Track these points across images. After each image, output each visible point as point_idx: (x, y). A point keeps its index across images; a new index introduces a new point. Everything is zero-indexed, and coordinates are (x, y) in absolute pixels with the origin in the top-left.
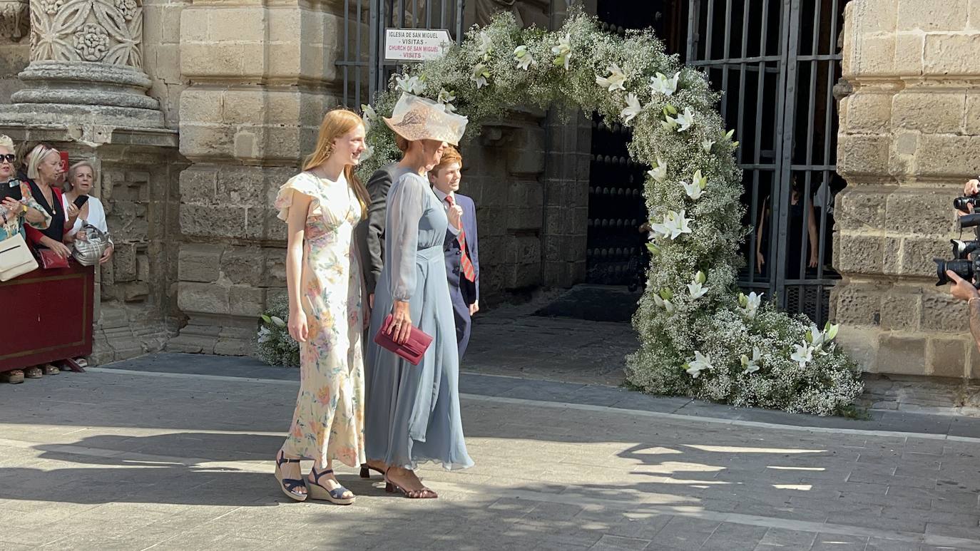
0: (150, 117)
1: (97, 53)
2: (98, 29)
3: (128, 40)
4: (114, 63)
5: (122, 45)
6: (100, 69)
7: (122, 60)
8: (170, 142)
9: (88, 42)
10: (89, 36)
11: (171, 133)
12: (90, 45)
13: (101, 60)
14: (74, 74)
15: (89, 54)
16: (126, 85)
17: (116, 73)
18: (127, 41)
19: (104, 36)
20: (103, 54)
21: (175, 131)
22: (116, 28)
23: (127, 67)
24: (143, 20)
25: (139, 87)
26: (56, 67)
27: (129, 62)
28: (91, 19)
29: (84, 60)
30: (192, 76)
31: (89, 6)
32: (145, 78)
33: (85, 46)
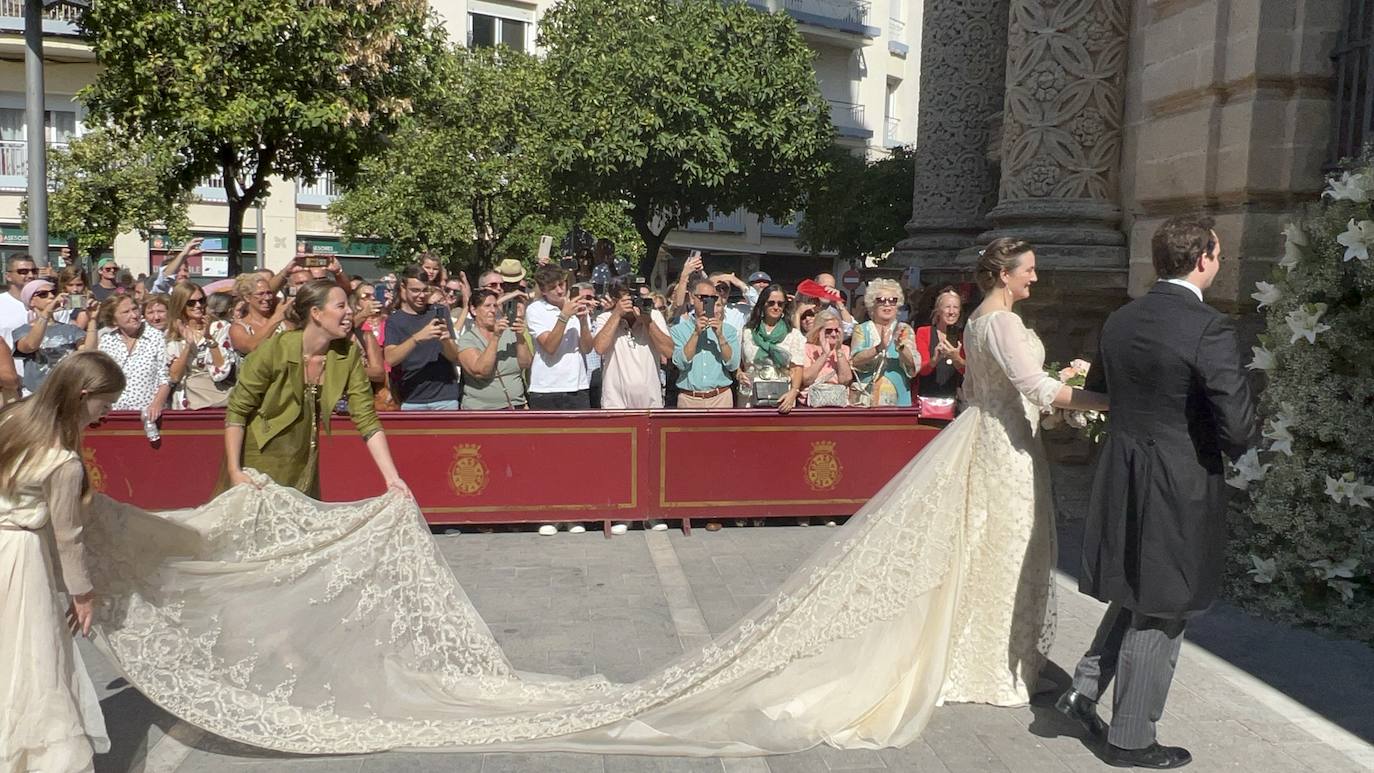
0: (1101, 254)
1: (1045, 187)
2: (1047, 162)
3: (1085, 169)
4: (1064, 196)
5: (1078, 175)
6: (1044, 204)
7: (1074, 193)
8: (1119, 281)
9: (1036, 177)
10: (1036, 170)
11: (1119, 272)
13: (1048, 194)
14: (1015, 212)
15: (1036, 189)
16: (1073, 220)
17: (1064, 207)
18: (1082, 171)
19: (1053, 168)
21: (1126, 270)
22: (1069, 157)
23: (1082, 199)
24: (1121, 144)
25: (1095, 221)
26: (1003, 207)
27: (1086, 194)
28: (1042, 150)
29: (1031, 196)
30: (1144, 204)
31: (1039, 137)
32: (1106, 210)
33: (1033, 181)
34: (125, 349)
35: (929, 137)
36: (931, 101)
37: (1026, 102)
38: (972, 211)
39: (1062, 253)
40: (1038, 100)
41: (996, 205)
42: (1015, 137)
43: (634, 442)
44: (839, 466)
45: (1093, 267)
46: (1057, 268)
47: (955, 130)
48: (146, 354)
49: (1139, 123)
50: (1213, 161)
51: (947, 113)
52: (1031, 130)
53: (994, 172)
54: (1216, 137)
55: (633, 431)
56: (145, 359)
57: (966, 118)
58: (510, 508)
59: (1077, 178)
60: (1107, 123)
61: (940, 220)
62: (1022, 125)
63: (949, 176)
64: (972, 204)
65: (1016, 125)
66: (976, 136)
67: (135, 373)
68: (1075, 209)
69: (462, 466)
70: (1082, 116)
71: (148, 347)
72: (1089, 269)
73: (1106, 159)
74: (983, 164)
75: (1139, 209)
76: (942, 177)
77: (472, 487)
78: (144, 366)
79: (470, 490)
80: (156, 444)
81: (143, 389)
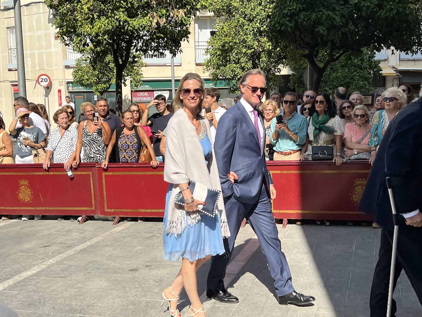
34: (60, 135)
48: (68, 138)
56: (67, 140)
67: (63, 146)
71: (69, 135)
78: (67, 143)
80: (72, 179)
81: (66, 153)
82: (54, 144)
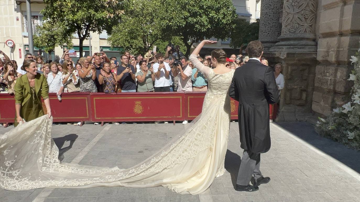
0: (309, 48)
1: (294, 30)
2: (295, 23)
3: (305, 25)
4: (299, 32)
5: (303, 26)
6: (294, 35)
7: (302, 31)
8: (314, 56)
10: (292, 25)
11: (314, 53)
12: (292, 28)
13: (295, 32)
14: (286, 37)
15: (292, 30)
16: (302, 39)
17: (299, 35)
19: (296, 24)
20: (296, 30)
21: (316, 53)
22: (301, 21)
23: (305, 33)
24: (316, 17)
25: (308, 39)
26: (283, 36)
27: (306, 31)
28: (293, 20)
29: (290, 32)
30: (322, 34)
31: (292, 16)
32: (311, 36)
33: (290, 28)
34: (53, 77)
35: (263, 17)
36: (264, 6)
37: (289, 6)
38: (275, 37)
39: (299, 48)
40: (292, 6)
41: (281, 35)
42: (286, 16)
43: (181, 100)
44: (236, 106)
45: (307, 52)
46: (297, 52)
47: (270, 15)
48: (58, 78)
49: (322, 11)
50: (341, 22)
51: (268, 10)
52: (291, 14)
53: (280, 25)
54: (342, 14)
55: (181, 97)
56: (57, 80)
57: (274, 11)
58: (149, 117)
59: (303, 27)
60: (312, 11)
61: (266, 39)
62: (288, 13)
63: (268, 27)
64: (275, 35)
65: (286, 13)
66: (276, 16)
67: (55, 83)
68: (302, 36)
69: (137, 107)
70: (305, 10)
71: (59, 77)
72: (306, 52)
73: (311, 22)
74: (278, 24)
75: (321, 36)
76: (267, 28)
77: (140, 112)
78: (57, 81)
79: (139, 113)
80: (61, 101)
81: (57, 87)
82: (49, 82)
